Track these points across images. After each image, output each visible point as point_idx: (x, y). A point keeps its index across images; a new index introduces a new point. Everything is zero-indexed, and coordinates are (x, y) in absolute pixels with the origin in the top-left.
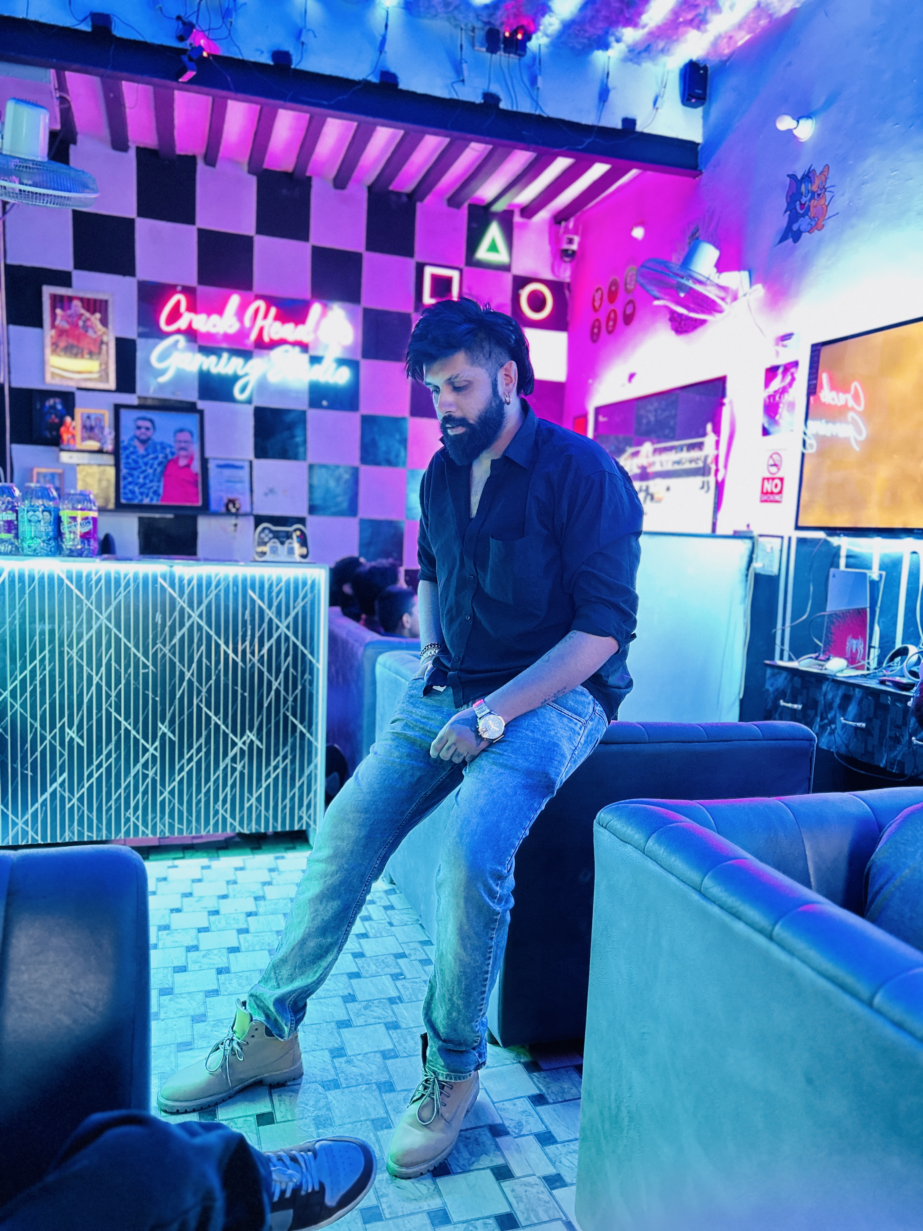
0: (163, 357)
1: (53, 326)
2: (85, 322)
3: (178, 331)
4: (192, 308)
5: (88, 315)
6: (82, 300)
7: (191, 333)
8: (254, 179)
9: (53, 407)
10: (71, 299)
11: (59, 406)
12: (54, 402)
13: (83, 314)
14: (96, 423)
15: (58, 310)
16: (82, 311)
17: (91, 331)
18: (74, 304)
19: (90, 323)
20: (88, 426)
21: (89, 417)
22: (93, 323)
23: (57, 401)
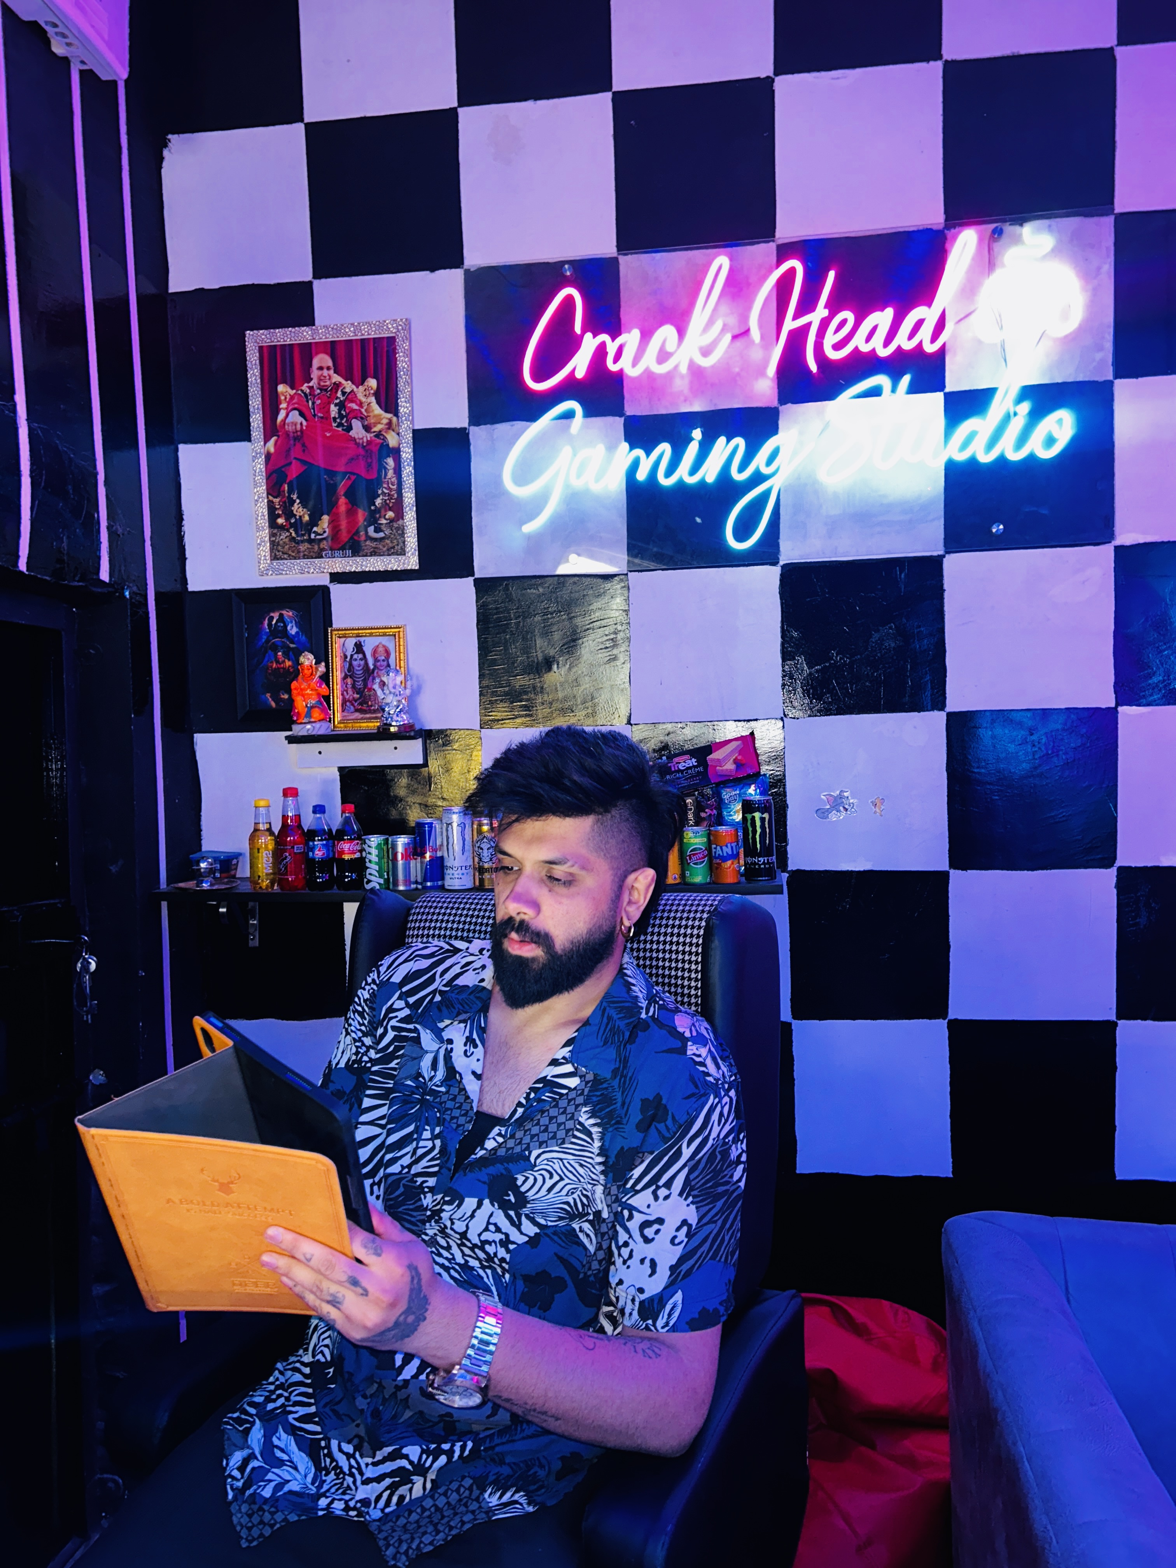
0: (533, 467)
1: (271, 429)
3: (569, 387)
4: (603, 318)
6: (331, 348)
9: (278, 632)
10: (308, 351)
11: (293, 630)
12: (281, 618)
13: (337, 386)
14: (376, 660)
15: (281, 388)
16: (337, 378)
17: (356, 424)
18: (316, 362)
19: (354, 406)
20: (359, 671)
21: (359, 648)
22: (361, 404)
23: (288, 614)
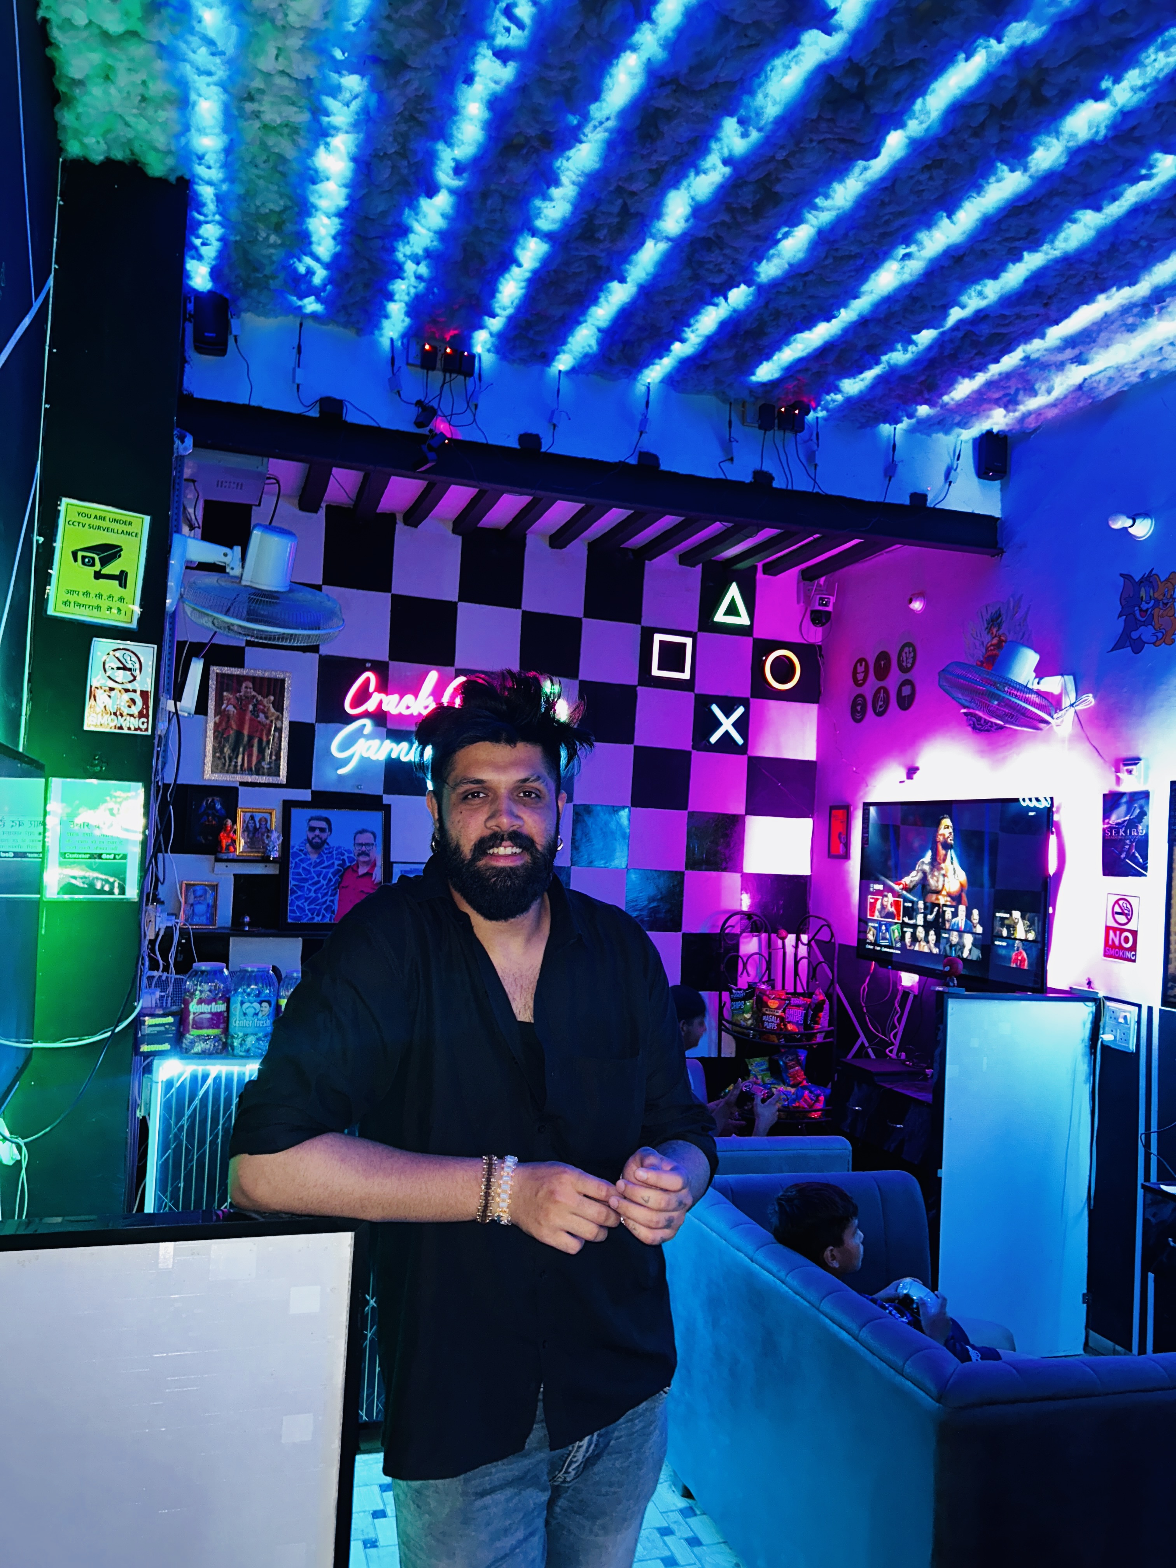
0: (346, 745)
2: (255, 706)
3: (366, 714)
4: (383, 688)
5: (260, 698)
6: (253, 679)
7: (380, 717)
8: (459, 539)
9: (212, 806)
11: (218, 806)
12: (213, 801)
13: (254, 697)
14: (260, 824)
15: (225, 694)
16: (254, 693)
17: (262, 716)
18: (244, 685)
19: (261, 707)
20: (251, 828)
21: (252, 818)
22: (264, 706)
23: (217, 799)
